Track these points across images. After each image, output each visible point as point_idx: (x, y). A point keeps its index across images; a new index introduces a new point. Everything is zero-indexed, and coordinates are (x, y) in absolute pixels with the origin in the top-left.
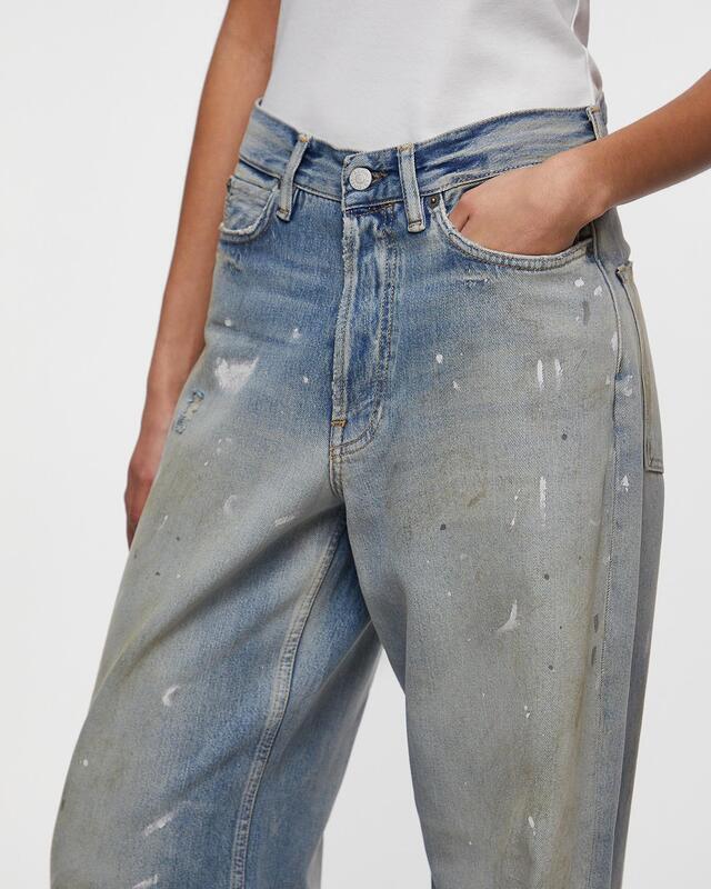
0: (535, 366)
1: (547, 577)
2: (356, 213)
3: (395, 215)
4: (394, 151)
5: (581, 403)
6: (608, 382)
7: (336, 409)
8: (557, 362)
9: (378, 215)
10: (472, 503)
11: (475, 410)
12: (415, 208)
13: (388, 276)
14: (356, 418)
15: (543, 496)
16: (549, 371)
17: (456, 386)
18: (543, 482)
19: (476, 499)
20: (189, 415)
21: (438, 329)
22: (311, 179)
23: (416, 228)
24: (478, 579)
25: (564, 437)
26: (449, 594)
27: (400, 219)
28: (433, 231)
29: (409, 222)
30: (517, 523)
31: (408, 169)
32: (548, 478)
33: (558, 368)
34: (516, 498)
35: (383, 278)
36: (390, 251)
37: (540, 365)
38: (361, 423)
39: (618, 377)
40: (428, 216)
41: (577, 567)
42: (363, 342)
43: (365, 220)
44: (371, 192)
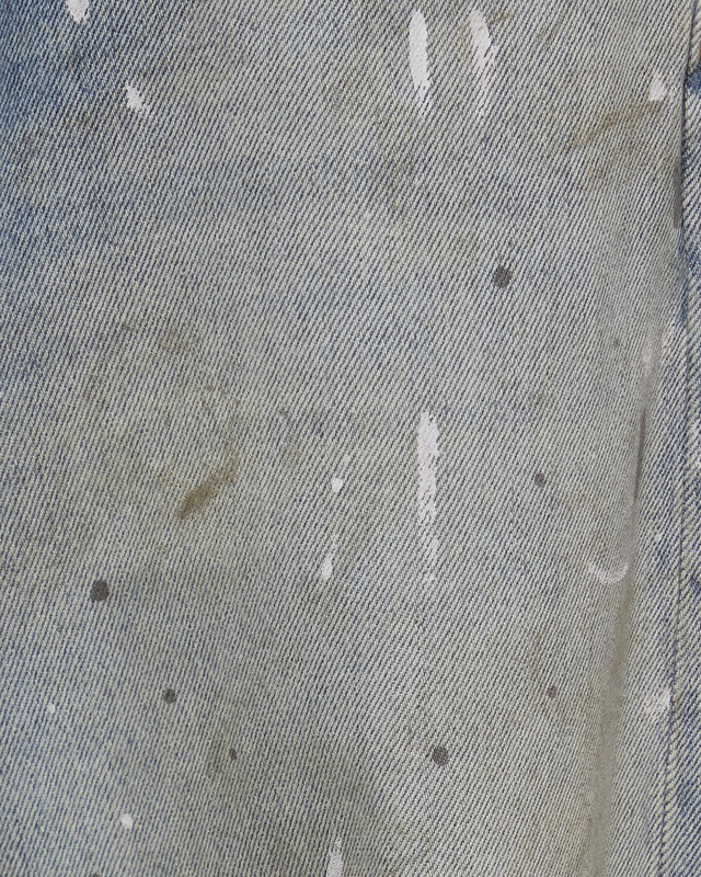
0: (399, 31)
1: (440, 756)
5: (558, 160)
6: (656, 93)
8: (477, 21)
10: (193, 503)
11: (197, 182)
15: (427, 480)
16: (450, 53)
17: (134, 100)
18: (428, 432)
19: (202, 491)
24: (215, 766)
25: (502, 277)
26: (127, 821)
30: (341, 572)
32: (444, 416)
33: (481, 39)
34: (337, 484)
37: (418, 29)
41: (541, 723)
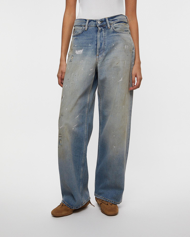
0: (125, 46)
2: (100, 27)
3: (106, 27)
4: (105, 18)
5: (130, 51)
7: (97, 53)
8: (127, 46)
9: (103, 27)
12: (109, 26)
13: (104, 35)
14: (100, 54)
17: (115, 48)
19: (118, 63)
20: (72, 59)
21: (113, 41)
22: (90, 25)
23: (109, 28)
25: (128, 55)
26: (113, 77)
27: (107, 27)
28: (111, 28)
29: (108, 27)
31: (107, 20)
35: (103, 36)
36: (104, 32)
38: (101, 55)
39: (133, 49)
40: (110, 26)
42: (101, 44)
43: (101, 28)
44: (101, 24)
